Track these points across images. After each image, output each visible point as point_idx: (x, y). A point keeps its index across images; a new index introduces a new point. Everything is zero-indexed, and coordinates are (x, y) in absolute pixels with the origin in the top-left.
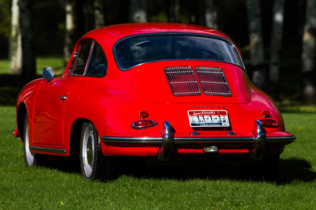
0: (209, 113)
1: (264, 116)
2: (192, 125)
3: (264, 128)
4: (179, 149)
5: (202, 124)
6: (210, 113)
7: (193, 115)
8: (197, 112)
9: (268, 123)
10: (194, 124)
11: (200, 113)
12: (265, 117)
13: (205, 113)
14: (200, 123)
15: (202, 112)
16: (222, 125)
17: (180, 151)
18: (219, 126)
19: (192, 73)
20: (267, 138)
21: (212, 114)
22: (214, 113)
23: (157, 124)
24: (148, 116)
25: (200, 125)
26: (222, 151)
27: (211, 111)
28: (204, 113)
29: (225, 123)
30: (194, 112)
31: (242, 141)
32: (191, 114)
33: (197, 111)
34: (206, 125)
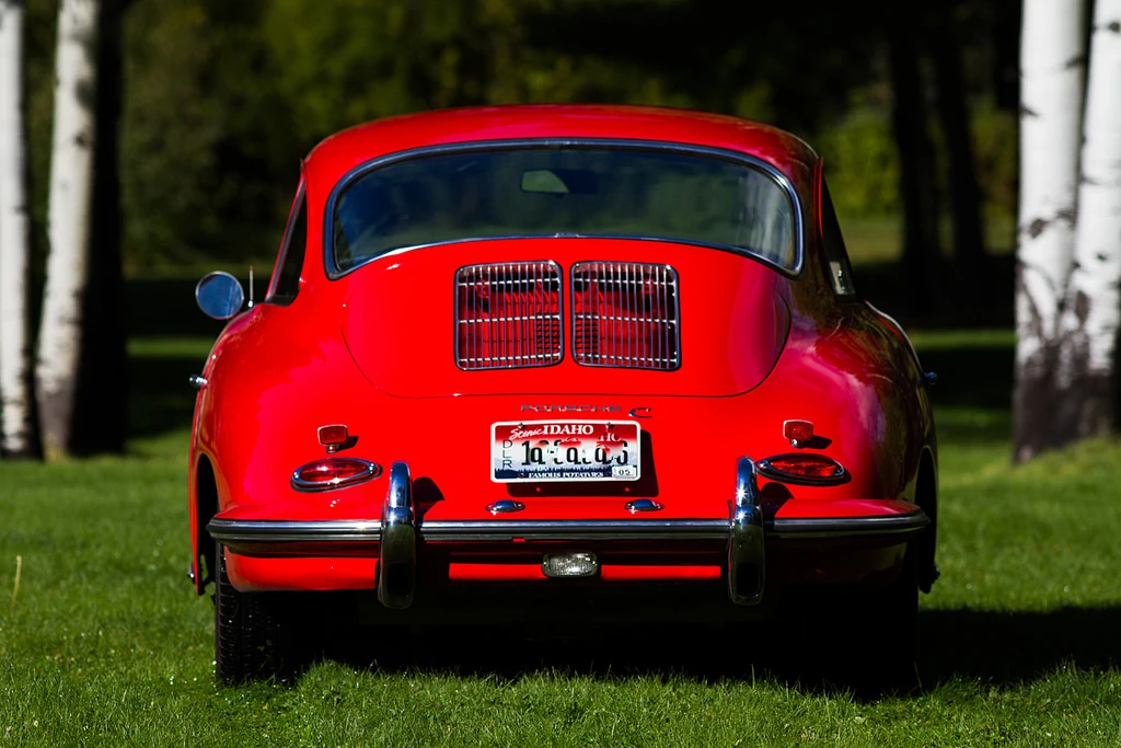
0: (570, 430)
1: (795, 442)
2: (499, 474)
3: (787, 486)
4: (452, 565)
5: (536, 472)
6: (573, 432)
7: (510, 438)
8: (525, 428)
9: (800, 467)
10: (508, 471)
11: (536, 432)
12: (800, 445)
13: (556, 429)
14: (528, 468)
15: (546, 427)
16: (610, 476)
17: (457, 570)
18: (601, 478)
19: (555, 284)
20: (776, 523)
21: (583, 436)
22: (588, 430)
23: (381, 471)
24: (352, 441)
25: (527, 477)
26: (613, 571)
27: (577, 425)
28: (552, 432)
29: (624, 468)
30: (515, 427)
31: (678, 536)
32: (503, 434)
33: (525, 423)
34: (550, 475)
